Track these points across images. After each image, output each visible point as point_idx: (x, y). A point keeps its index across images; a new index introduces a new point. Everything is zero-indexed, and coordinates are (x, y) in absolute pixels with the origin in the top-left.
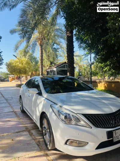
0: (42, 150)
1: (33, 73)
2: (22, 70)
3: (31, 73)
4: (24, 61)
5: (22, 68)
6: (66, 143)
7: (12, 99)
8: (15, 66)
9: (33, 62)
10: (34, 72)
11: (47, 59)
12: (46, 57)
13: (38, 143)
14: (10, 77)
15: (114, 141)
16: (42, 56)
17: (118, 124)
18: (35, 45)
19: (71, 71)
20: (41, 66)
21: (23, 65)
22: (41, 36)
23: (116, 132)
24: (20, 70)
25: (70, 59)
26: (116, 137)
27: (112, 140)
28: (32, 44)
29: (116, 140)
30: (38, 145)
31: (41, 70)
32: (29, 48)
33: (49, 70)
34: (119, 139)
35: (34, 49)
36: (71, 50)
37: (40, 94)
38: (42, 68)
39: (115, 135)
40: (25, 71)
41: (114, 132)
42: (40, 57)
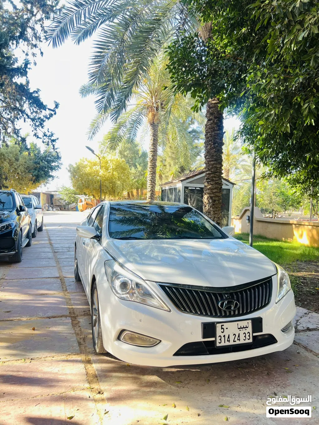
0: (83, 353)
1: (132, 192)
2: (107, 183)
3: (128, 193)
4: (111, 161)
5: (107, 180)
6: (119, 338)
7: (69, 251)
8: (90, 174)
9: (138, 166)
10: (135, 192)
11: (173, 159)
12: (170, 154)
13: (82, 341)
14: (81, 201)
15: (218, 345)
16: (155, 152)
17: (237, 313)
18: (138, 125)
19: (213, 193)
20: (151, 176)
21: (109, 171)
22: (156, 100)
23: (223, 325)
24: (102, 183)
25: (212, 161)
26: (224, 336)
27: (214, 343)
28: (131, 120)
29: (223, 344)
30: (80, 344)
31: (149, 185)
32: (124, 130)
33: (167, 187)
34: (232, 343)
35: (134, 135)
36: (216, 138)
37: (98, 238)
38: (153, 182)
39: (222, 332)
40: (112, 188)
41: (219, 326)
42: (150, 153)
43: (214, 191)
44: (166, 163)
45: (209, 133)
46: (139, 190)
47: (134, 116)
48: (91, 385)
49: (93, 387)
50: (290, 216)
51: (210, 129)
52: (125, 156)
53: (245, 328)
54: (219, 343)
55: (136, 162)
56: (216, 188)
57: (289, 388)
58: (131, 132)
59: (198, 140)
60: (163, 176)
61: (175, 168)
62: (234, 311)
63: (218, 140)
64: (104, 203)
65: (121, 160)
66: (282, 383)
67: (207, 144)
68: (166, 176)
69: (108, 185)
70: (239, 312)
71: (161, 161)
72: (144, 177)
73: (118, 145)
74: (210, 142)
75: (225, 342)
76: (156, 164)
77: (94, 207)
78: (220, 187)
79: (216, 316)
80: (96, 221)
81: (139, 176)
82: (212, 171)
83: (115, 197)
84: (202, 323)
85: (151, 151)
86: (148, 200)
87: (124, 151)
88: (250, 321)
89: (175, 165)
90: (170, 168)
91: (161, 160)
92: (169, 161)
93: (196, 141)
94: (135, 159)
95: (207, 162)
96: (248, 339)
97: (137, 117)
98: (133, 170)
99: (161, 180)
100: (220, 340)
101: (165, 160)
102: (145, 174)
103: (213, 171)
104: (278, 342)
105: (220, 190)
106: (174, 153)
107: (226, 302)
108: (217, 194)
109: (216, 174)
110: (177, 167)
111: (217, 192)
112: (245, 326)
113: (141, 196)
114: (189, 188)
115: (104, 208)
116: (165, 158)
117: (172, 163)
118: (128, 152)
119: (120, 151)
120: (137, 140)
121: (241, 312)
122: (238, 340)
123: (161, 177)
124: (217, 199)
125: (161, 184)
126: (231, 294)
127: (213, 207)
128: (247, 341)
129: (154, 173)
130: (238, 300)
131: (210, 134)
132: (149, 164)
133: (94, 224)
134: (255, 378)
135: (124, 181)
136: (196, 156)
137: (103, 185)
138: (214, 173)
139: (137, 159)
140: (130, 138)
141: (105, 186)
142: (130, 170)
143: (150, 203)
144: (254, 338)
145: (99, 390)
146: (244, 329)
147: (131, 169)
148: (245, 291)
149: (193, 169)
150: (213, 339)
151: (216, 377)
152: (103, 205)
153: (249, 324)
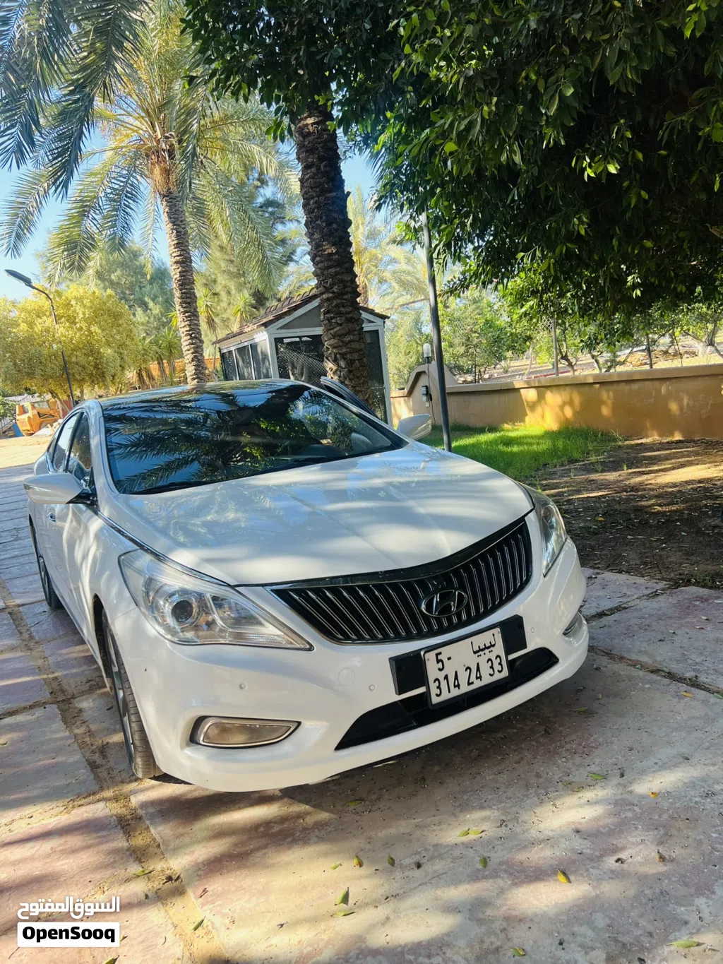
1: (147, 370)
2: (79, 357)
3: (140, 375)
4: (79, 300)
5: (76, 349)
6: (192, 739)
9: (151, 304)
10: (154, 367)
12: (223, 264)
13: (97, 757)
14: (24, 411)
15: (435, 700)
16: (185, 262)
17: (464, 616)
18: (130, 201)
19: (346, 344)
20: (188, 323)
21: (78, 326)
22: (163, 133)
23: (440, 653)
24: (66, 358)
25: (331, 267)
26: (446, 677)
27: (425, 697)
28: (109, 191)
29: (446, 696)
30: (93, 766)
31: (188, 347)
32: (96, 217)
33: (232, 346)
34: (465, 688)
35: (124, 227)
36: (331, 211)
37: (87, 499)
38: (196, 338)
39: (440, 670)
40: (95, 367)
41: (430, 658)
42: (175, 267)
43: (347, 339)
44: (218, 288)
45: (312, 198)
46: (165, 361)
47: (114, 178)
48: (143, 864)
49: (151, 869)
50: (506, 372)
51: (312, 188)
52: (113, 284)
53: (489, 648)
54: (438, 695)
55: (144, 296)
56: (349, 333)
57: (597, 752)
58: (116, 220)
59: (283, 223)
60: (216, 320)
61: (243, 298)
62: (459, 615)
63: (335, 215)
64: (83, 406)
65: (104, 294)
66: (580, 745)
67: (313, 227)
68: (224, 321)
69: (82, 360)
70: (468, 613)
71: (206, 285)
72: (170, 329)
73: (88, 257)
74: (319, 222)
75: (449, 692)
76: (194, 293)
77: (61, 421)
78: (358, 328)
79: (421, 636)
80: (72, 455)
81: (158, 329)
82: (333, 292)
83: (107, 387)
84: (391, 659)
85: (177, 262)
86: (191, 384)
87: (111, 271)
88: (497, 631)
89: (240, 291)
90: (230, 300)
91: (204, 281)
92: (223, 282)
93: (280, 227)
94: (141, 288)
95: (319, 272)
96: (500, 672)
97: (124, 180)
98: (140, 316)
99: (214, 330)
100: (439, 687)
101: (215, 281)
102: (171, 320)
103: (336, 290)
104: (560, 661)
105: (359, 334)
106: (232, 262)
107: (437, 598)
108: (356, 345)
109: (345, 297)
110: (247, 296)
111: (353, 341)
112: (488, 645)
113: (171, 374)
114: (286, 341)
115: (87, 419)
116: (213, 277)
117: (233, 287)
118: (119, 272)
119: (97, 272)
120: (135, 239)
121: (473, 613)
122: (477, 678)
123: (211, 322)
124: (356, 356)
125: (214, 339)
126: (446, 577)
127: (351, 377)
128: (498, 676)
129: (195, 315)
130: (463, 587)
131: (316, 202)
132: (177, 294)
133: (70, 463)
134: (522, 749)
135: (122, 345)
136: (286, 263)
137: (71, 363)
138: (339, 295)
139: (144, 287)
140: (114, 239)
141: (77, 363)
142: (132, 317)
143: (199, 390)
144: (511, 664)
145: (168, 872)
146: (487, 651)
147: (134, 315)
148: (475, 562)
149: (285, 296)
150: (422, 690)
151: (436, 768)
152: (82, 413)
153: (496, 636)
